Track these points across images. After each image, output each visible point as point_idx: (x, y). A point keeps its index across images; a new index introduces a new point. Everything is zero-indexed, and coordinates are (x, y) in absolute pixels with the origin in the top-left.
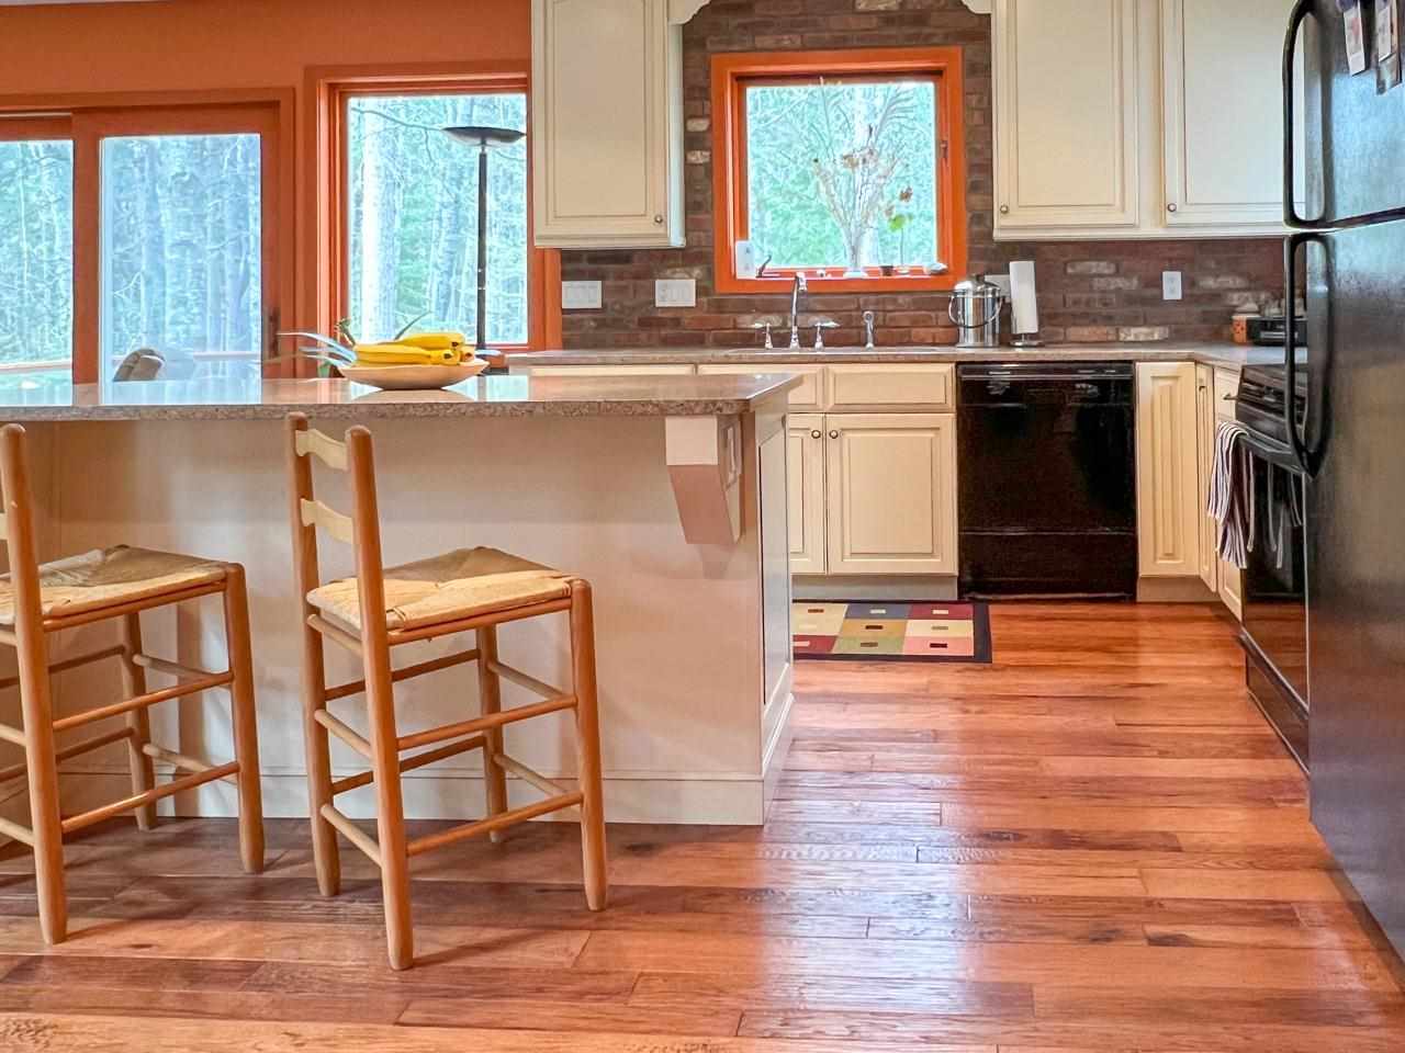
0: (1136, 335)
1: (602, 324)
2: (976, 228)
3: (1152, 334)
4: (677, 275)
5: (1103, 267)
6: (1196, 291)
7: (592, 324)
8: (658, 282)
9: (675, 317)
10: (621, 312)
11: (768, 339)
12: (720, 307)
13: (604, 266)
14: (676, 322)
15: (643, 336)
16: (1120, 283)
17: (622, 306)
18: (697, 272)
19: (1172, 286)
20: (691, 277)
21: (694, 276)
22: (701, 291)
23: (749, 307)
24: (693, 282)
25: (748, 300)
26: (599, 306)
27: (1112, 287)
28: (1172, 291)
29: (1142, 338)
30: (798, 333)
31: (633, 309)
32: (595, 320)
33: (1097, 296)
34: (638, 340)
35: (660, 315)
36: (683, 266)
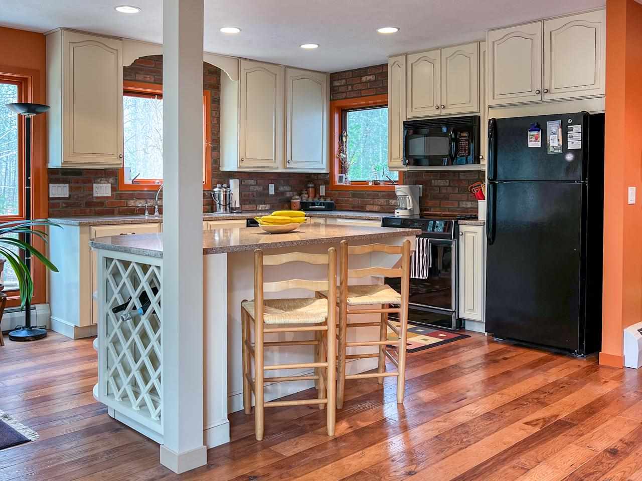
0: (262, 208)
1: (68, 205)
2: (214, 165)
3: (266, 207)
4: (103, 182)
5: (252, 182)
6: (278, 191)
7: (64, 205)
8: (94, 185)
9: (102, 201)
10: (76, 199)
11: (147, 212)
12: (121, 197)
13: (70, 177)
14: (102, 204)
15: (88, 210)
16: (257, 188)
17: (78, 197)
18: (111, 180)
19: (272, 190)
20: (108, 183)
21: (110, 182)
22: (113, 189)
23: (132, 197)
24: (110, 185)
25: (132, 194)
26: (67, 196)
27: (255, 190)
28: (272, 191)
29: (263, 209)
30: (158, 208)
31: (83, 197)
32: (65, 203)
33: (251, 193)
34: (85, 213)
35: (95, 201)
36: (105, 177)
